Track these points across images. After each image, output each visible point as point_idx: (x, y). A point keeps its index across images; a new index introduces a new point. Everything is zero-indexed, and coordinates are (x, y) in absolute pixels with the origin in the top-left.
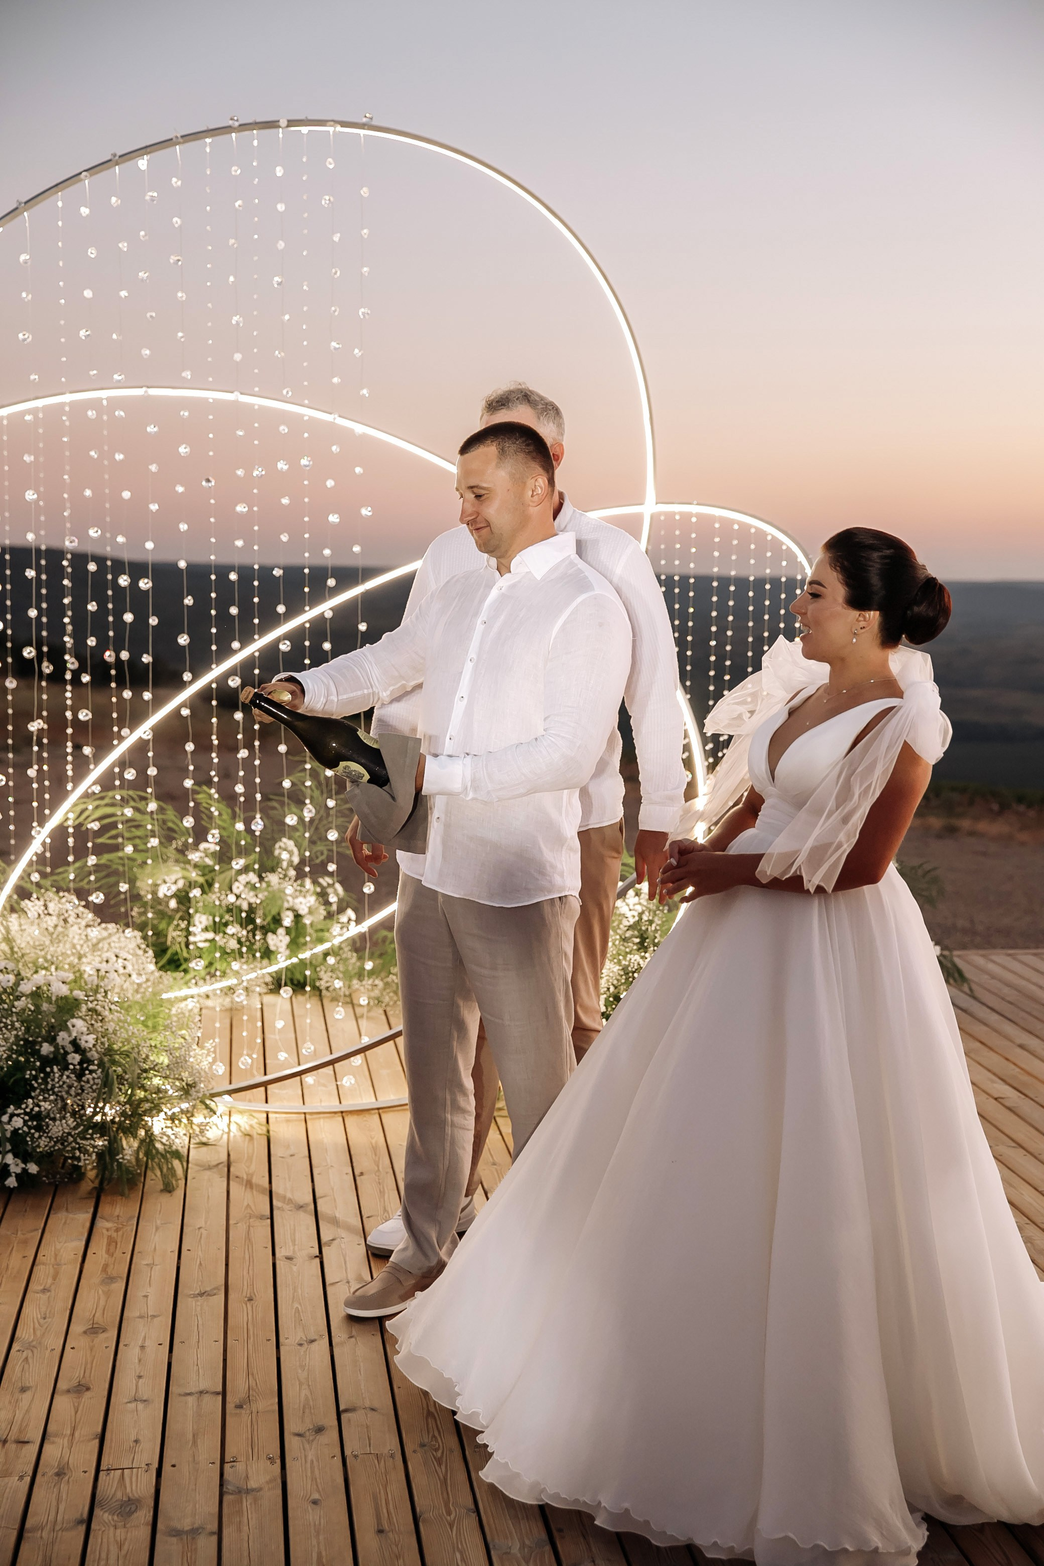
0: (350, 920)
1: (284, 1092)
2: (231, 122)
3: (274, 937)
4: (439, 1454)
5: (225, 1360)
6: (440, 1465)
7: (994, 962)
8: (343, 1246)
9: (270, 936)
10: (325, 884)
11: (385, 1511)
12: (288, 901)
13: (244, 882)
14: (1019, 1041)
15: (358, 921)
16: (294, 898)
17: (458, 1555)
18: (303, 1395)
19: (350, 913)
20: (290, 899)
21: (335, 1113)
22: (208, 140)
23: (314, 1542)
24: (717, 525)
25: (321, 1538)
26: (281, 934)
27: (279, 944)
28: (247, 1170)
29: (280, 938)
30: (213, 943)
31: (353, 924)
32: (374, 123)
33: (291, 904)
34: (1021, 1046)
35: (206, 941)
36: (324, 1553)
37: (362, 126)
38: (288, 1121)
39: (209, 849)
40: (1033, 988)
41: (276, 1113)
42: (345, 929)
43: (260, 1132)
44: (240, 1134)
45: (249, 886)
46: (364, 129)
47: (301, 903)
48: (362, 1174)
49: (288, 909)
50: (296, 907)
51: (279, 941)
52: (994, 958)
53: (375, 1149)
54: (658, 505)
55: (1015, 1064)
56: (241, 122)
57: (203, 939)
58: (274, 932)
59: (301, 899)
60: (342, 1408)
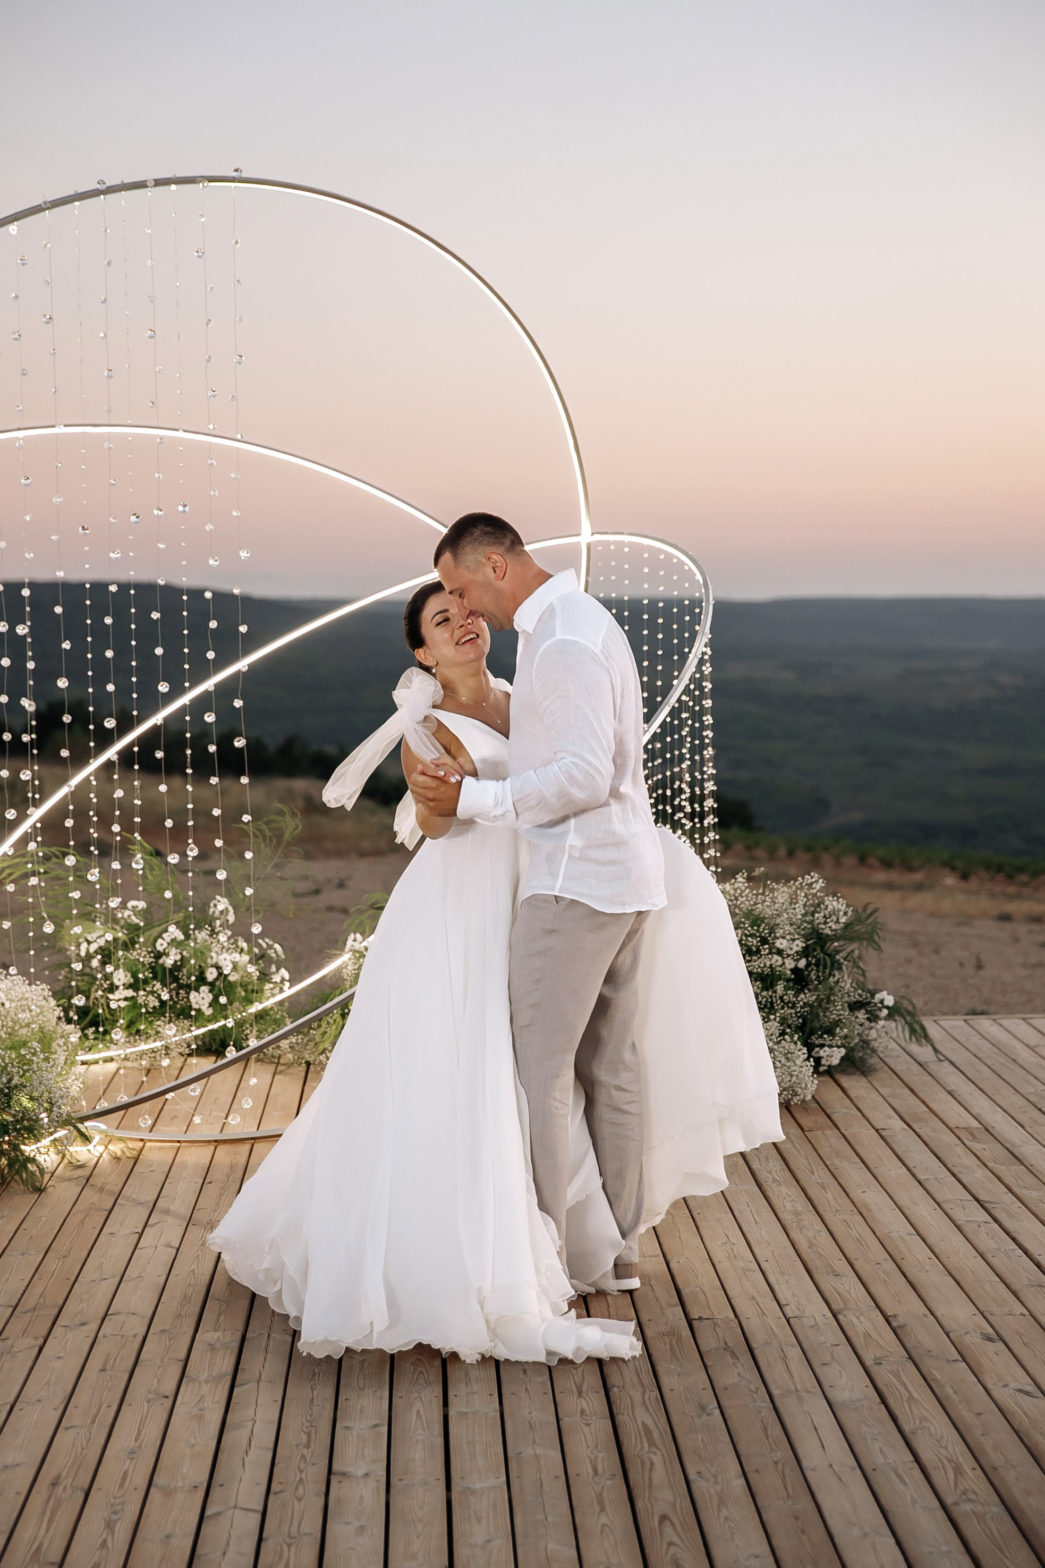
0: (283, 980)
1: (169, 1128)
2: (98, 186)
3: (197, 994)
4: (173, 1335)
5: (25, 1291)
6: (170, 1340)
7: (1001, 1025)
8: (164, 1226)
9: (193, 994)
10: (265, 945)
11: (112, 1362)
12: (212, 958)
13: (168, 940)
14: (951, 1087)
15: (293, 982)
16: (218, 954)
17: (156, 1380)
18: (80, 1307)
19: (284, 973)
20: (213, 954)
21: (209, 1142)
22: (77, 203)
23: (48, 1375)
24: (646, 555)
25: (54, 1374)
26: (204, 992)
27: (201, 1002)
28: (103, 1180)
29: (202, 995)
30: (133, 1001)
31: (287, 984)
32: (245, 175)
33: (214, 961)
34: (949, 1093)
35: (126, 999)
36: (52, 1380)
37: (233, 180)
38: (160, 1148)
39: (137, 907)
40: (1019, 1046)
41: (151, 1141)
42: (277, 990)
43: (129, 1155)
44: (110, 1157)
45: (175, 944)
46: (234, 182)
47: (225, 959)
48: (210, 1183)
49: (212, 966)
50: (220, 964)
51: (201, 999)
52: (1005, 1022)
53: (232, 1167)
54: (595, 535)
55: (927, 1106)
56: (108, 184)
57: (122, 997)
58: (197, 990)
59: (225, 955)
60: (109, 1313)
